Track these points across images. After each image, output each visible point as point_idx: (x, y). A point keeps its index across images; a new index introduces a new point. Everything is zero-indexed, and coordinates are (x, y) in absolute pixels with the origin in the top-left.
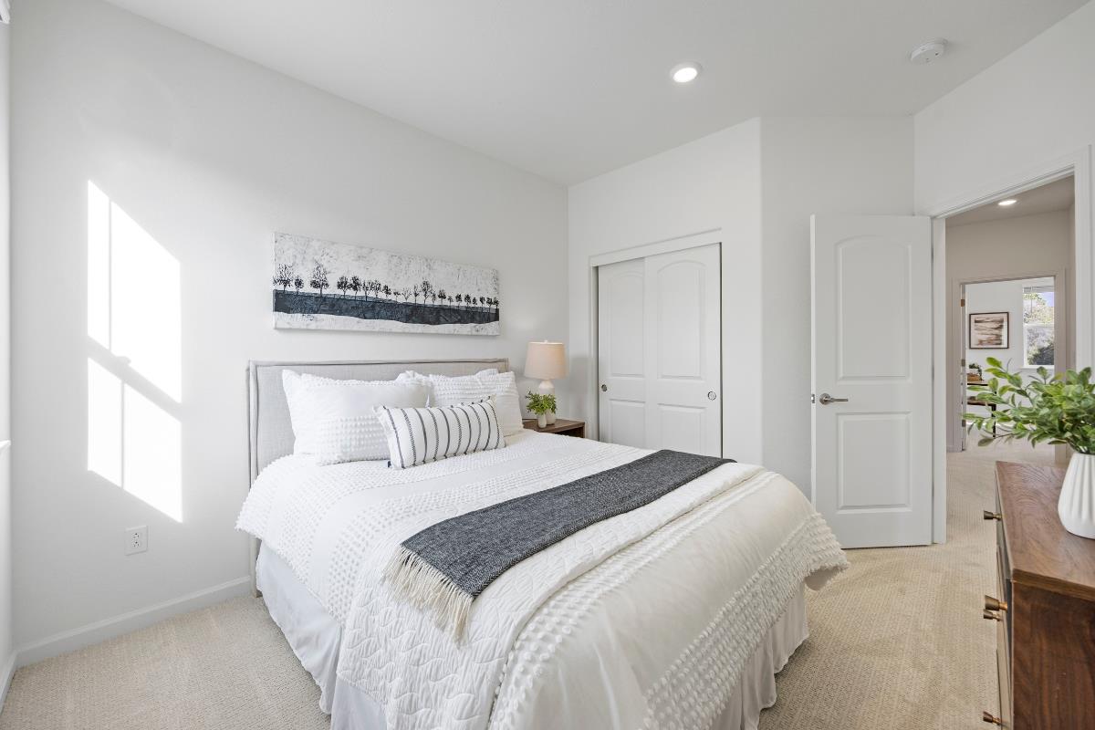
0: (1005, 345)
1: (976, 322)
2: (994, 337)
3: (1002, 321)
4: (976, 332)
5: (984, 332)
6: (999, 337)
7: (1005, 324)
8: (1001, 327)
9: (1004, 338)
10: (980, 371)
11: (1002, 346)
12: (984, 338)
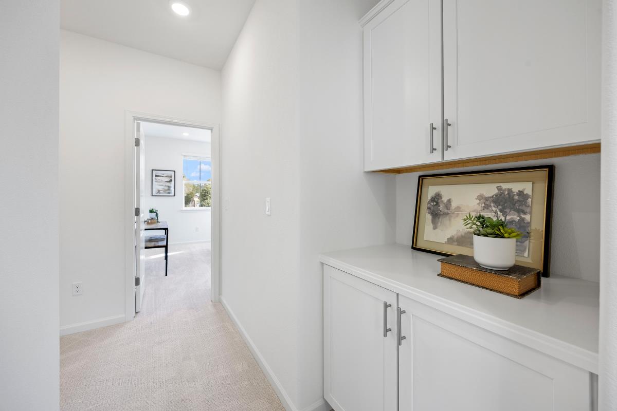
0: (173, 194)
1: (156, 176)
2: (166, 188)
3: (171, 177)
4: (156, 183)
5: (161, 184)
6: (169, 187)
7: (173, 179)
8: (171, 180)
9: (172, 189)
10: (157, 214)
11: (171, 195)
12: (161, 188)
